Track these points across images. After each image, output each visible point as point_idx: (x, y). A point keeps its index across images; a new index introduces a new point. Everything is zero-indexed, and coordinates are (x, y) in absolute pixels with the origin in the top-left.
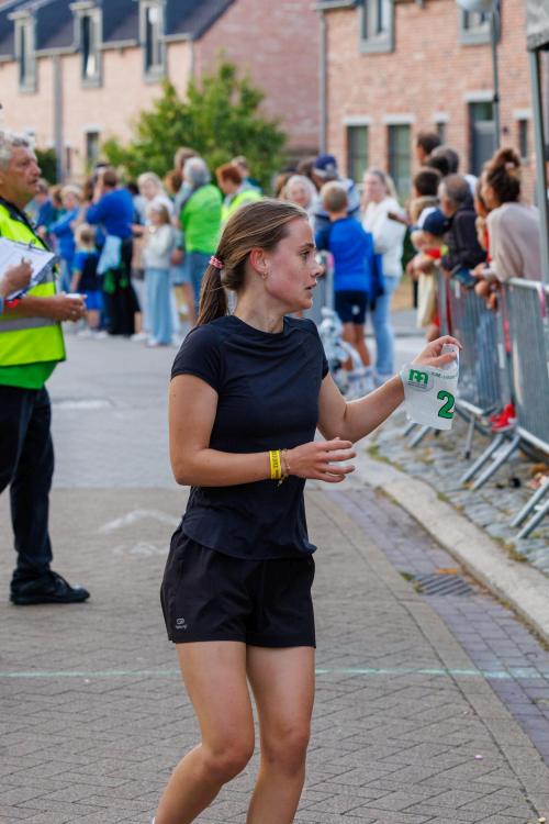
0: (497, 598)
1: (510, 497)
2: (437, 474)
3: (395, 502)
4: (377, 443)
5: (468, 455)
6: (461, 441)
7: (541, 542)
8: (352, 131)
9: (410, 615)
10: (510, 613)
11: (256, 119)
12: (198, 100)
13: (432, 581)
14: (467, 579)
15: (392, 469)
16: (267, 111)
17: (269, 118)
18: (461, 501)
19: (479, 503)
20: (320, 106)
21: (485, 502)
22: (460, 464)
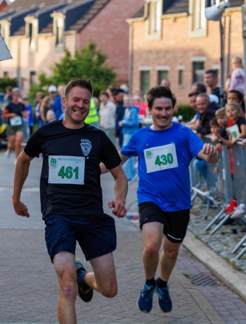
0: (229, 288)
1: (229, 238)
2: (193, 226)
5: (206, 218)
6: (202, 211)
8: (143, 73)
9: (191, 296)
10: (237, 296)
11: (103, 66)
12: (79, 58)
13: (198, 278)
14: (214, 278)
16: (108, 64)
17: (109, 67)
18: (206, 240)
19: (215, 241)
20: (129, 62)
21: (217, 241)
22: (203, 222)
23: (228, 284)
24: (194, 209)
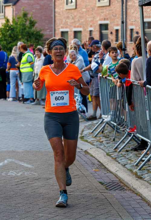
0: (134, 192)
2: (105, 146)
3: (92, 156)
5: (114, 140)
6: (111, 135)
7: (146, 172)
8: (63, 33)
9: (106, 198)
10: (139, 197)
11: (34, 29)
12: (16, 24)
13: (110, 185)
14: (122, 184)
16: (37, 27)
17: (38, 30)
18: (115, 156)
19: (121, 157)
20: (53, 26)
21: (123, 157)
22: (112, 143)
23: (132, 189)
24: (104, 134)
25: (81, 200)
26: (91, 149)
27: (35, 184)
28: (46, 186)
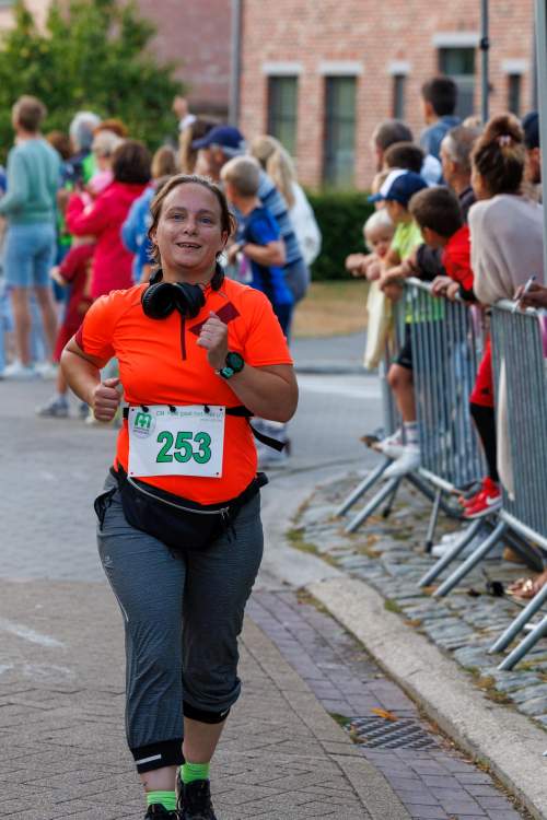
0: (468, 756)
1: (487, 609)
2: (386, 573)
3: (324, 611)
4: (301, 525)
6: (420, 527)
7: (532, 677)
8: (275, 82)
9: (344, 776)
10: (486, 777)
11: (142, 61)
12: (63, 34)
14: (425, 726)
15: (321, 563)
16: (158, 52)
17: (160, 61)
18: (418, 612)
19: (444, 616)
20: (232, 47)
21: (452, 616)
22: (418, 560)
24: (393, 522)
25: (238, 778)
26: (323, 581)
27: (60, 712)
28: (105, 719)
